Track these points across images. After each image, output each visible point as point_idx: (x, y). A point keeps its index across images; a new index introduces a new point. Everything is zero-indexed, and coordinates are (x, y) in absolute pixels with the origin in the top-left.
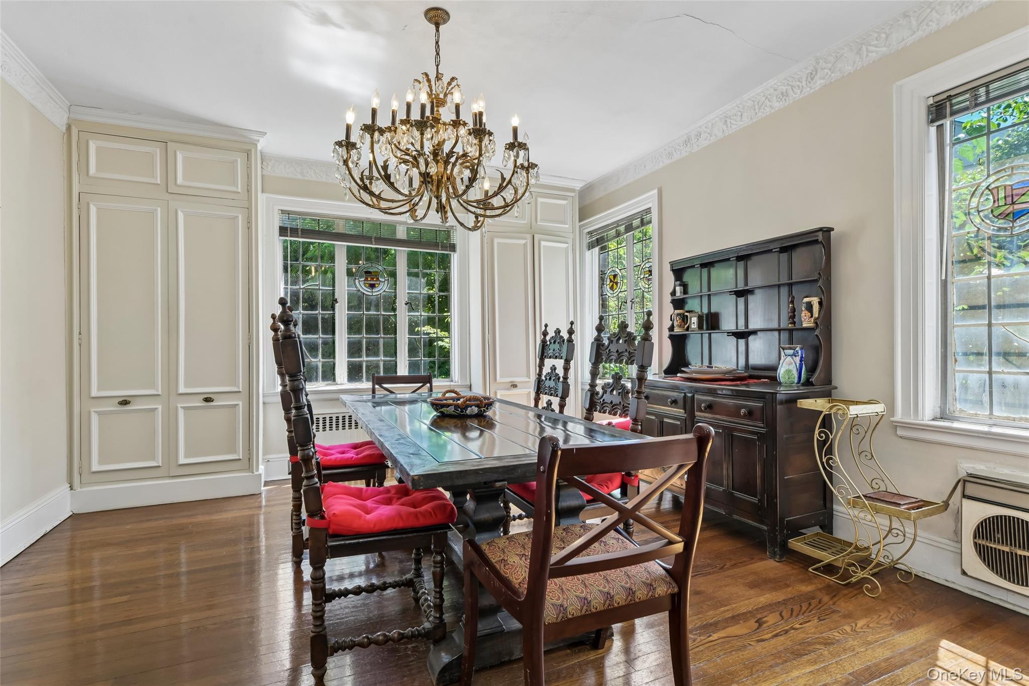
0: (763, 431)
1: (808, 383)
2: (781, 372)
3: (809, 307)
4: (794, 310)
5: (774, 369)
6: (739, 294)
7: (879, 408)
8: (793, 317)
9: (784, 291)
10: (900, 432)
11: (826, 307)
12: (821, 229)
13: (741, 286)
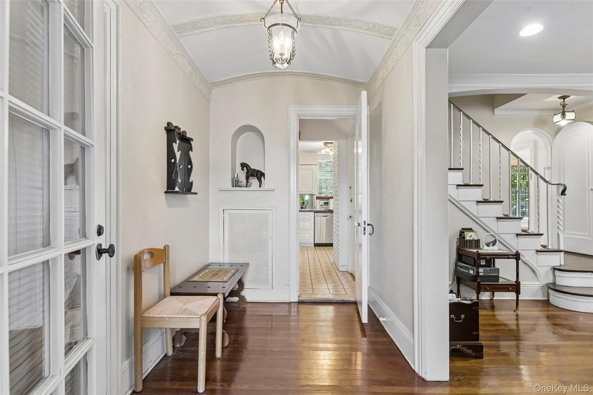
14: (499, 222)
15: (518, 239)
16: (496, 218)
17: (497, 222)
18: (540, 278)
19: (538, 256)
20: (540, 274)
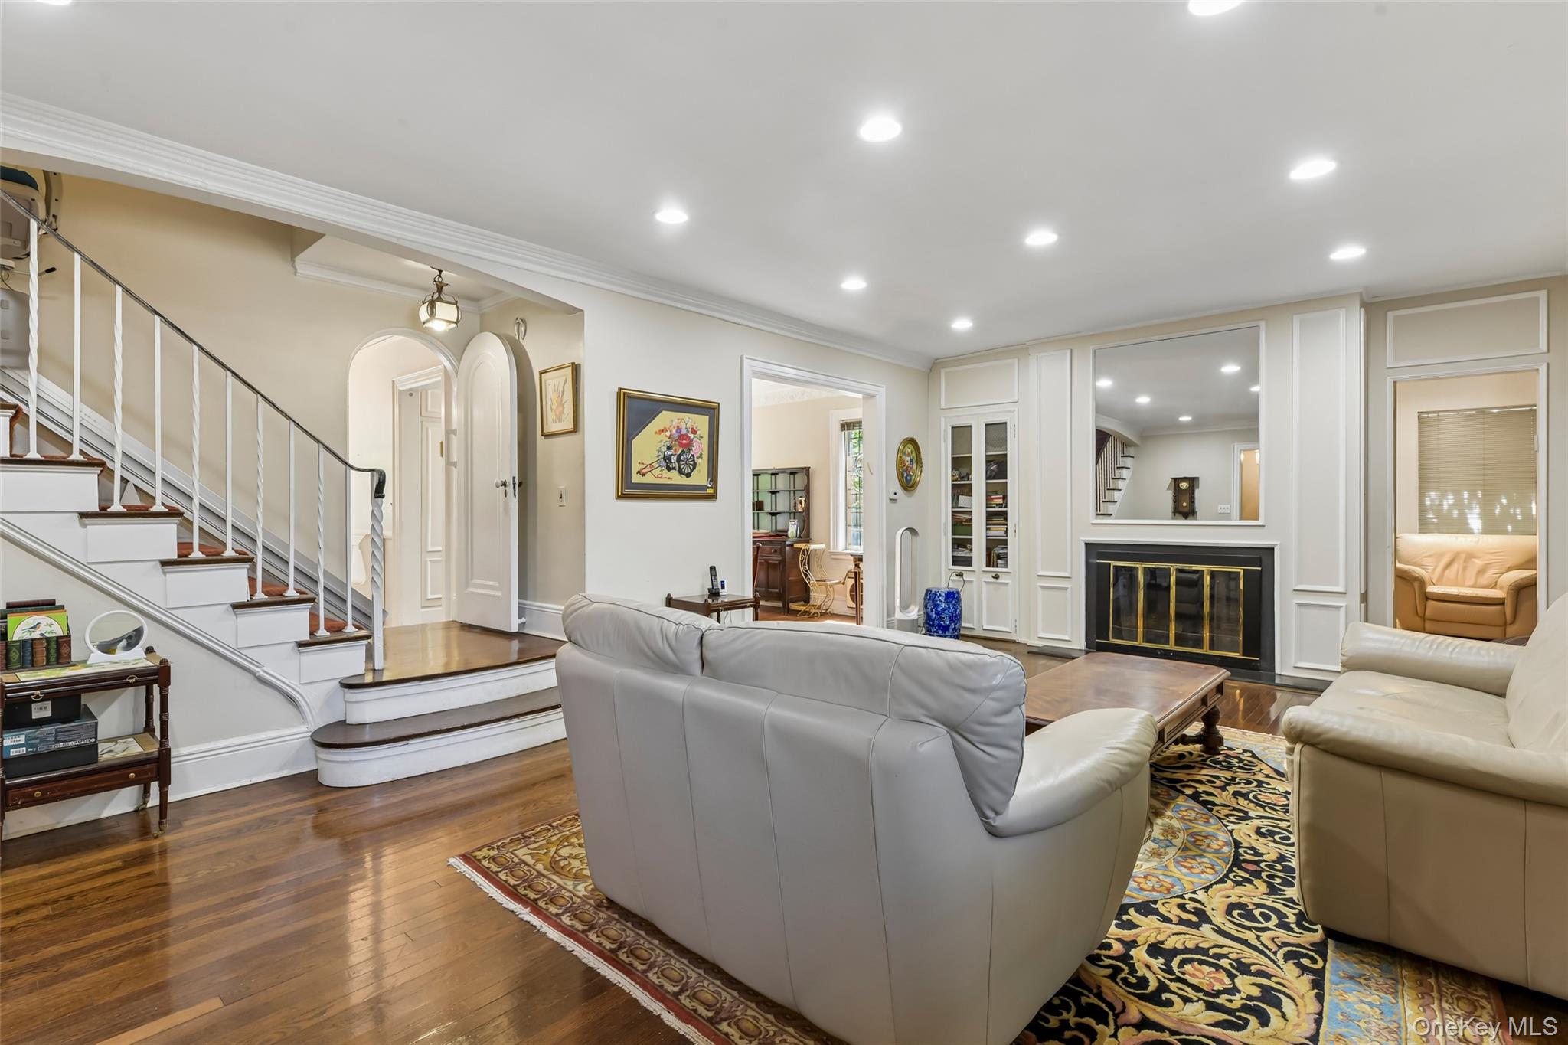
0: (780, 558)
1: (800, 537)
2: (789, 533)
3: (801, 503)
4: (795, 503)
5: (787, 531)
6: (773, 493)
7: (823, 546)
8: (795, 506)
9: (792, 493)
10: (833, 556)
11: (808, 501)
12: (805, 468)
13: (773, 490)
14: (168, 575)
15: (239, 619)
16: (159, 565)
17: (163, 576)
18: (309, 713)
19: (302, 657)
20: (308, 705)
